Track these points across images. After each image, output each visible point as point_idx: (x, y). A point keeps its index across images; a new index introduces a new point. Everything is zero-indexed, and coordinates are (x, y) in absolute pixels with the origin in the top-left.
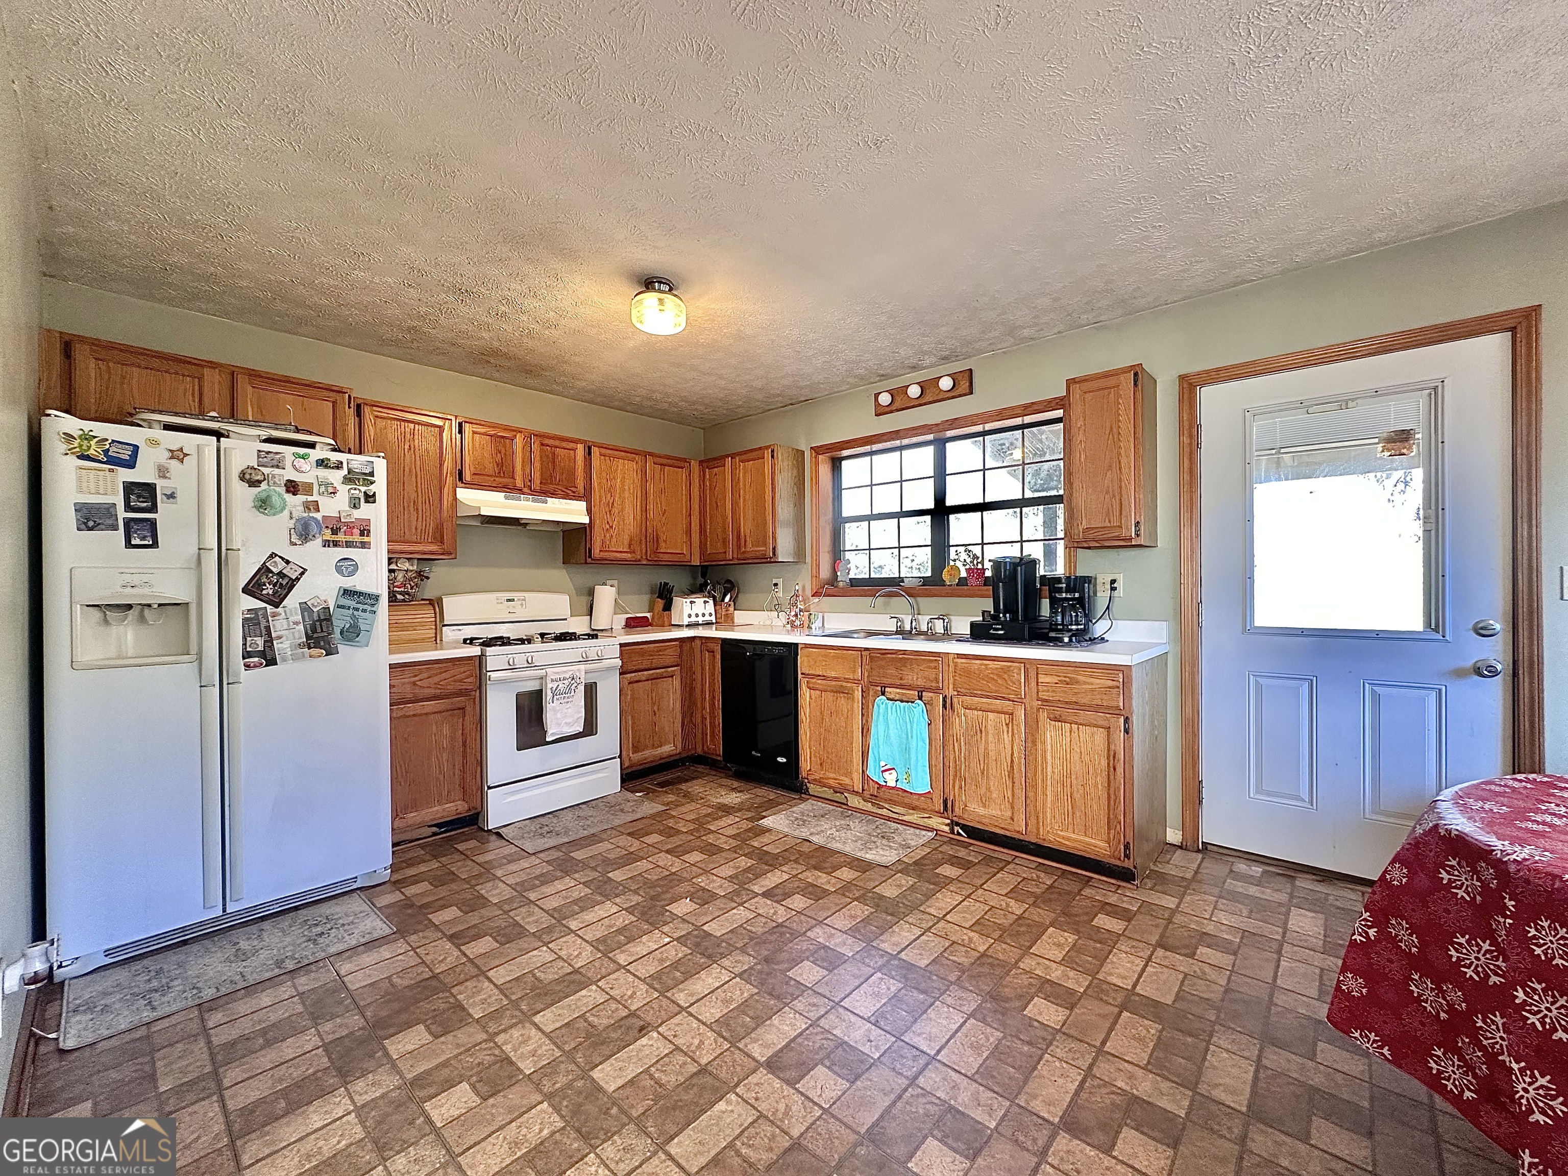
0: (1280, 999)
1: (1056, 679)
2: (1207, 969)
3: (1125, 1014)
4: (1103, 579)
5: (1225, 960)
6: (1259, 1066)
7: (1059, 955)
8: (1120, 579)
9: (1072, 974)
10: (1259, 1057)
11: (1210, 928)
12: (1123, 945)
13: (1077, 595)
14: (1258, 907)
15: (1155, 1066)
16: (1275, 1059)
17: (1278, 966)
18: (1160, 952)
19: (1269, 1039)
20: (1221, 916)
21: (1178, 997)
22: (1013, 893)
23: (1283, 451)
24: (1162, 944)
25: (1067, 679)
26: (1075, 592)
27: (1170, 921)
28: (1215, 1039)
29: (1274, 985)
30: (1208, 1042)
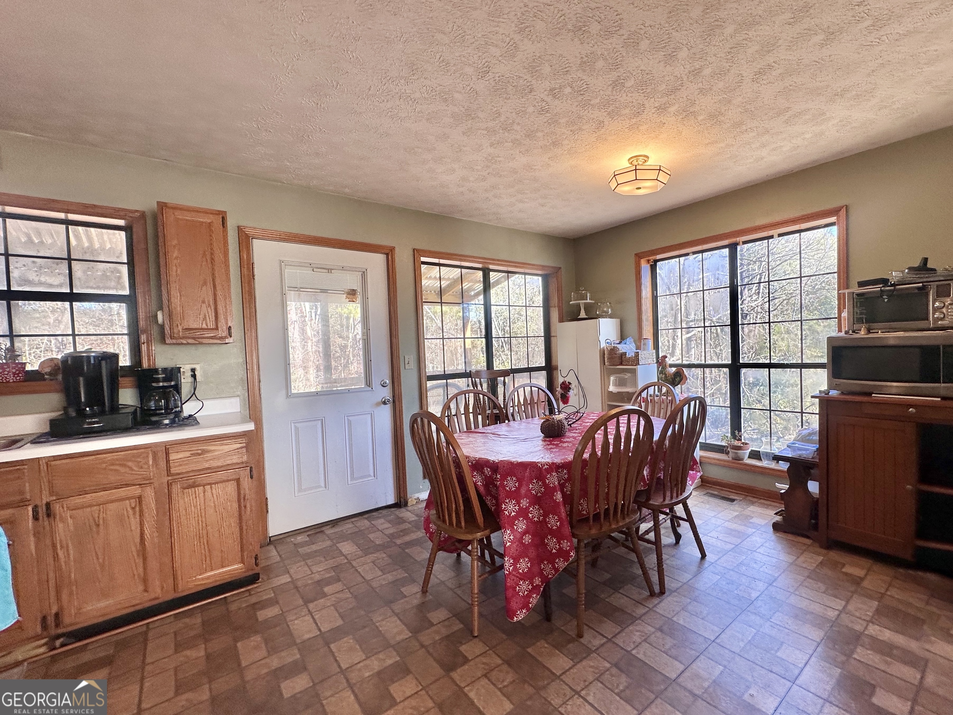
0: (375, 584)
1: (188, 454)
2: (337, 595)
3: (332, 646)
4: (186, 369)
5: (338, 586)
6: (397, 615)
7: (263, 652)
8: (197, 367)
9: (283, 654)
10: (393, 612)
11: (317, 577)
12: (290, 617)
13: (173, 383)
14: (325, 553)
15: (369, 653)
16: (398, 607)
17: (359, 573)
18: (311, 606)
19: (389, 603)
20: (315, 569)
21: (342, 617)
22: (179, 647)
23: (302, 290)
24: (307, 602)
25: (199, 452)
26: (172, 381)
27: (296, 588)
28: (374, 620)
29: (367, 582)
30: (374, 624)
